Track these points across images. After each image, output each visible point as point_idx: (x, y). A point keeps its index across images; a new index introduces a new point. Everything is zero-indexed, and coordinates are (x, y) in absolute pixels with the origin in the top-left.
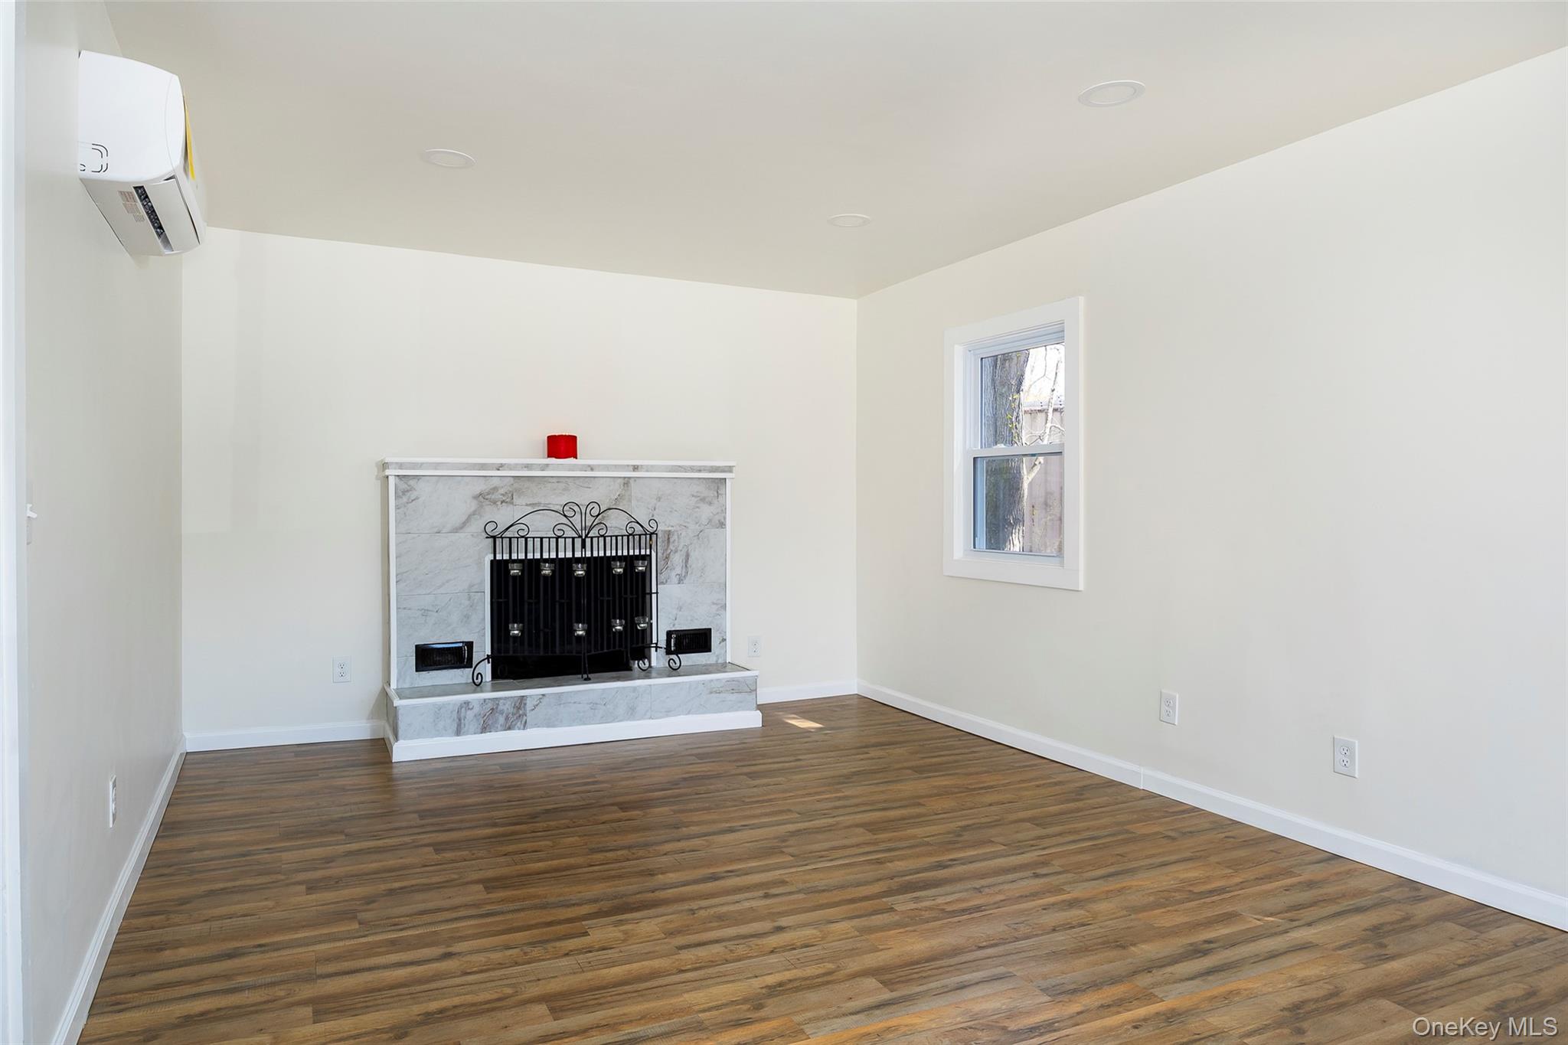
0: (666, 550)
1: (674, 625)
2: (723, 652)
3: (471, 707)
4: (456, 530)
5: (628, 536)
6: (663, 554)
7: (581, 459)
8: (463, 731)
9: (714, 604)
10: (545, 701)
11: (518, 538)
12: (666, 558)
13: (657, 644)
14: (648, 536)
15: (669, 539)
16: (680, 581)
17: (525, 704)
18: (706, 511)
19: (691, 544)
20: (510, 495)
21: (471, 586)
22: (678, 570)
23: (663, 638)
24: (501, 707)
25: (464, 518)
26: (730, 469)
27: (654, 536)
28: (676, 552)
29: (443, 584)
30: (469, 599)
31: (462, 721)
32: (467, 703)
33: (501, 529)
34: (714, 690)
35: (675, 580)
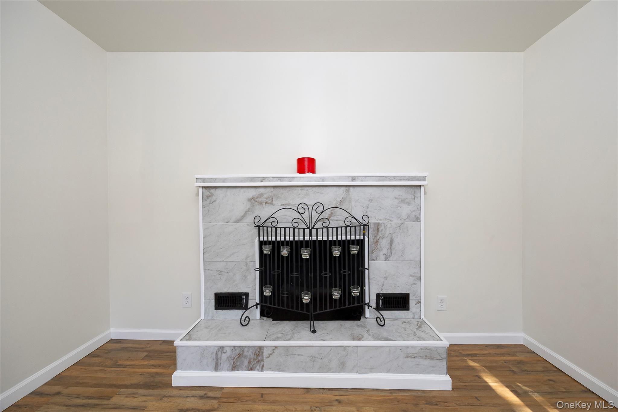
0: (376, 236)
1: (382, 290)
2: (418, 311)
3: (225, 351)
4: (238, 221)
5: (346, 228)
6: (374, 239)
7: (317, 173)
8: (219, 368)
9: (411, 276)
10: (277, 351)
11: (271, 227)
12: (376, 242)
13: (368, 303)
14: (362, 227)
15: (378, 229)
16: (386, 259)
17: (263, 353)
18: (406, 210)
19: (394, 232)
20: (271, 198)
21: (247, 257)
22: (385, 251)
23: (374, 298)
24: (245, 353)
25: (242, 214)
26: (424, 178)
27: (366, 227)
28: (383, 238)
29: (231, 256)
30: (247, 265)
31: (219, 360)
32: (222, 348)
33: (262, 221)
34: (410, 355)
35: (382, 257)
